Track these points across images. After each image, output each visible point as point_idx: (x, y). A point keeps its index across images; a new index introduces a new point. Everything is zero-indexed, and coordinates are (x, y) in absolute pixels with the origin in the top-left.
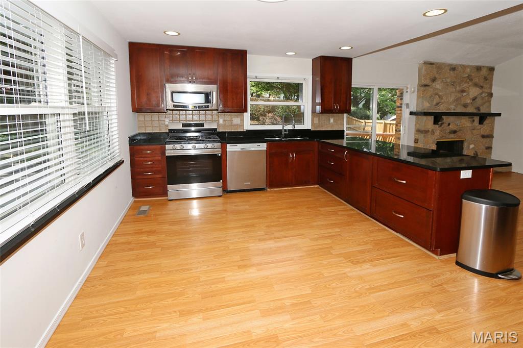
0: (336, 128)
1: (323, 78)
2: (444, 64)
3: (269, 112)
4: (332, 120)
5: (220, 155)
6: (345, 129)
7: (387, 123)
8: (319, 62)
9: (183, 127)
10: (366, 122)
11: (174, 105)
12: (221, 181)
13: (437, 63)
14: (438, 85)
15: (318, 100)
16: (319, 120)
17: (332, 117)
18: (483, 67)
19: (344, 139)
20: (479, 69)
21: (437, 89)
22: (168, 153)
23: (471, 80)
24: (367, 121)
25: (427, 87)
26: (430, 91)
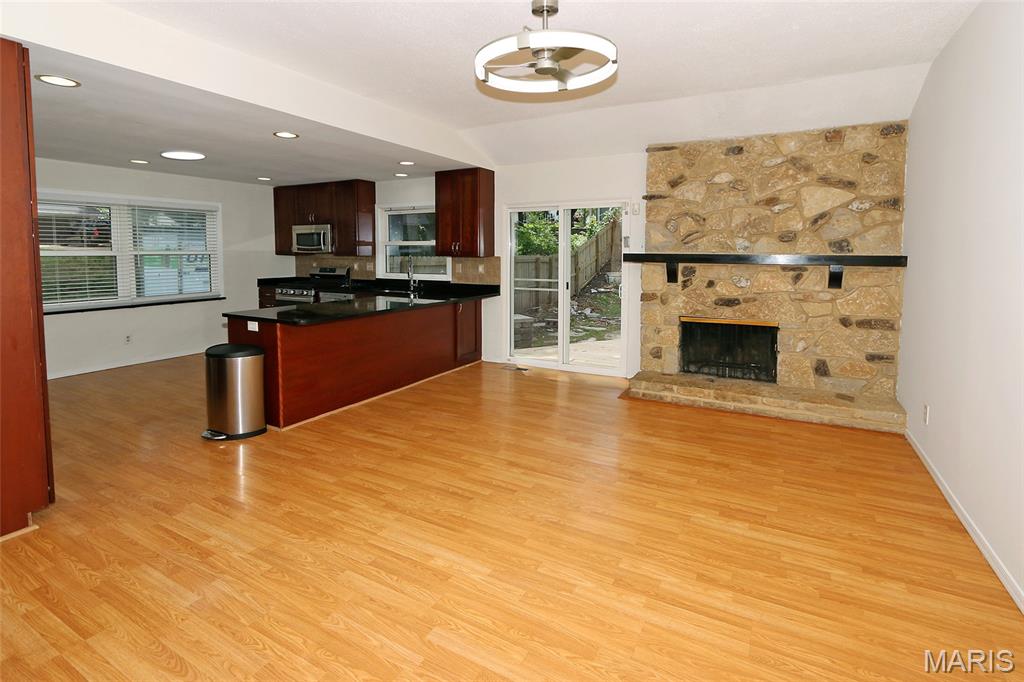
0: (488, 281)
2: (709, 145)
4: (480, 269)
11: (298, 248)
13: (686, 145)
14: (692, 192)
16: (462, 267)
17: (481, 264)
18: (854, 128)
20: (834, 136)
21: (689, 202)
23: (807, 169)
25: (658, 202)
26: (667, 208)
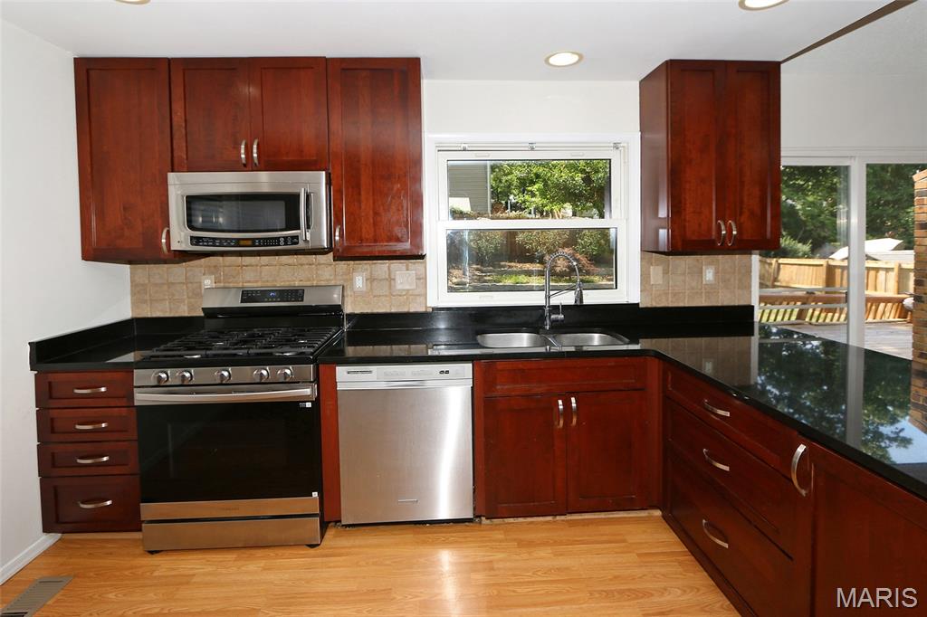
0: (726, 298)
1: (677, 130)
3: (566, 245)
4: (709, 275)
5: (309, 405)
6: (755, 302)
7: (835, 267)
8: (661, 86)
9: (242, 302)
10: (779, 264)
11: (192, 238)
12: (315, 494)
15: (663, 212)
16: (666, 272)
17: (710, 264)
19: (753, 335)
22: (141, 398)
24: (781, 261)
